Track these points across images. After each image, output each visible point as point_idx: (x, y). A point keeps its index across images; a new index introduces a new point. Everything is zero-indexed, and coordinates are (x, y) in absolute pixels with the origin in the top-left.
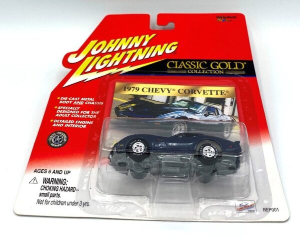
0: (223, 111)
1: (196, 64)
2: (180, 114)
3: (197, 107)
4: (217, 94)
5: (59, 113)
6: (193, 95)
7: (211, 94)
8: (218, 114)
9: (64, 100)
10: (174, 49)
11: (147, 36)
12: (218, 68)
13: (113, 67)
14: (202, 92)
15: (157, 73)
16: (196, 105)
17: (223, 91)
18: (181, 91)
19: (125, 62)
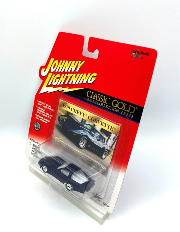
0: (107, 141)
1: (103, 98)
2: (85, 133)
3: (95, 133)
4: (108, 128)
5: (38, 111)
6: (95, 123)
7: (105, 127)
8: (104, 143)
9: (40, 103)
10: (94, 79)
11: (80, 62)
12: (116, 107)
13: (60, 86)
14: (101, 122)
15: (81, 99)
16: (95, 131)
17: (112, 128)
18: (90, 118)
19: (66, 83)
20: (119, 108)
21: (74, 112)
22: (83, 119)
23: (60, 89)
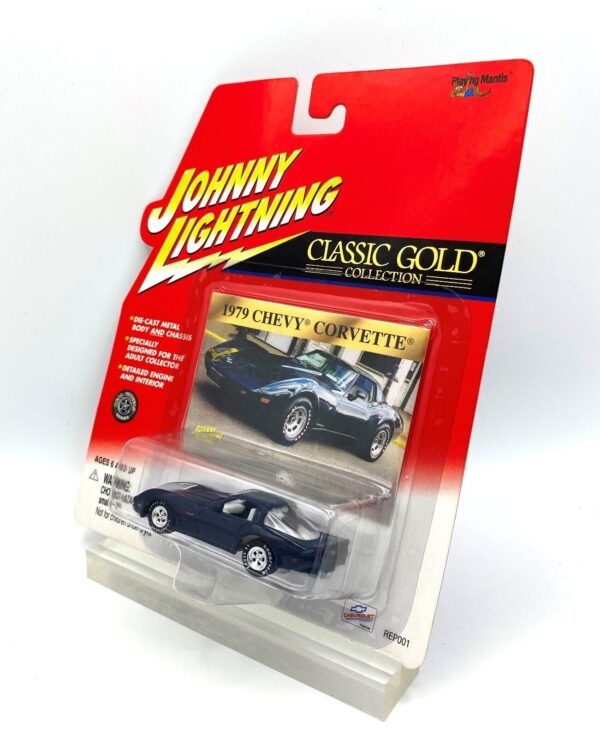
0: (385, 392)
2: (305, 385)
3: (339, 375)
4: (387, 345)
5: (131, 352)
6: (340, 342)
7: (376, 343)
8: (375, 400)
9: (139, 323)
10: (331, 198)
11: (283, 156)
12: (411, 267)
14: (361, 332)
15: (286, 273)
16: (339, 368)
17: (401, 339)
18: (321, 328)
19: (235, 236)
20: (420, 267)
21: (264, 322)
22: (295, 339)
23: (214, 259)
